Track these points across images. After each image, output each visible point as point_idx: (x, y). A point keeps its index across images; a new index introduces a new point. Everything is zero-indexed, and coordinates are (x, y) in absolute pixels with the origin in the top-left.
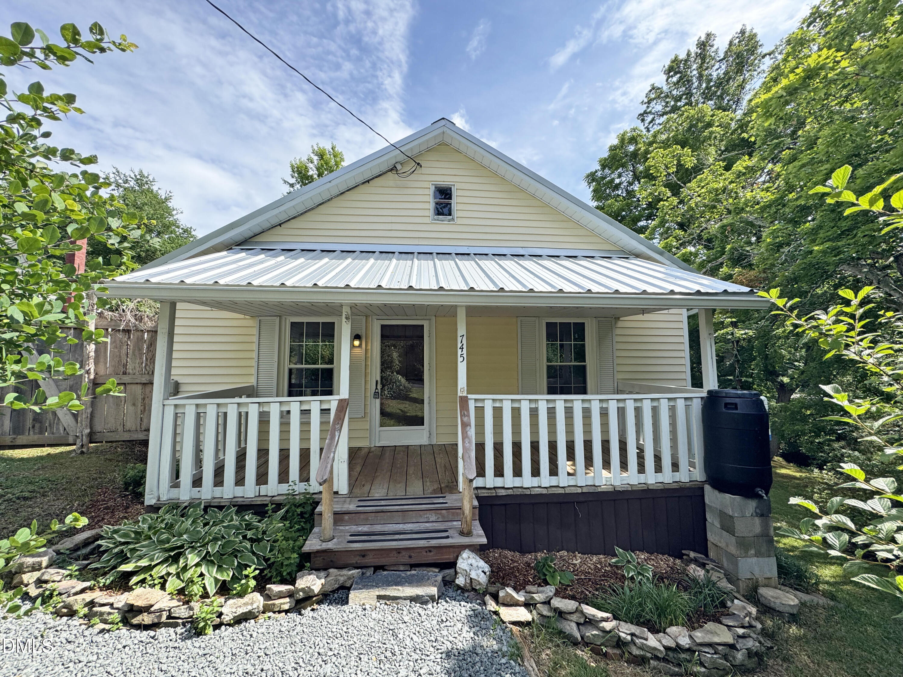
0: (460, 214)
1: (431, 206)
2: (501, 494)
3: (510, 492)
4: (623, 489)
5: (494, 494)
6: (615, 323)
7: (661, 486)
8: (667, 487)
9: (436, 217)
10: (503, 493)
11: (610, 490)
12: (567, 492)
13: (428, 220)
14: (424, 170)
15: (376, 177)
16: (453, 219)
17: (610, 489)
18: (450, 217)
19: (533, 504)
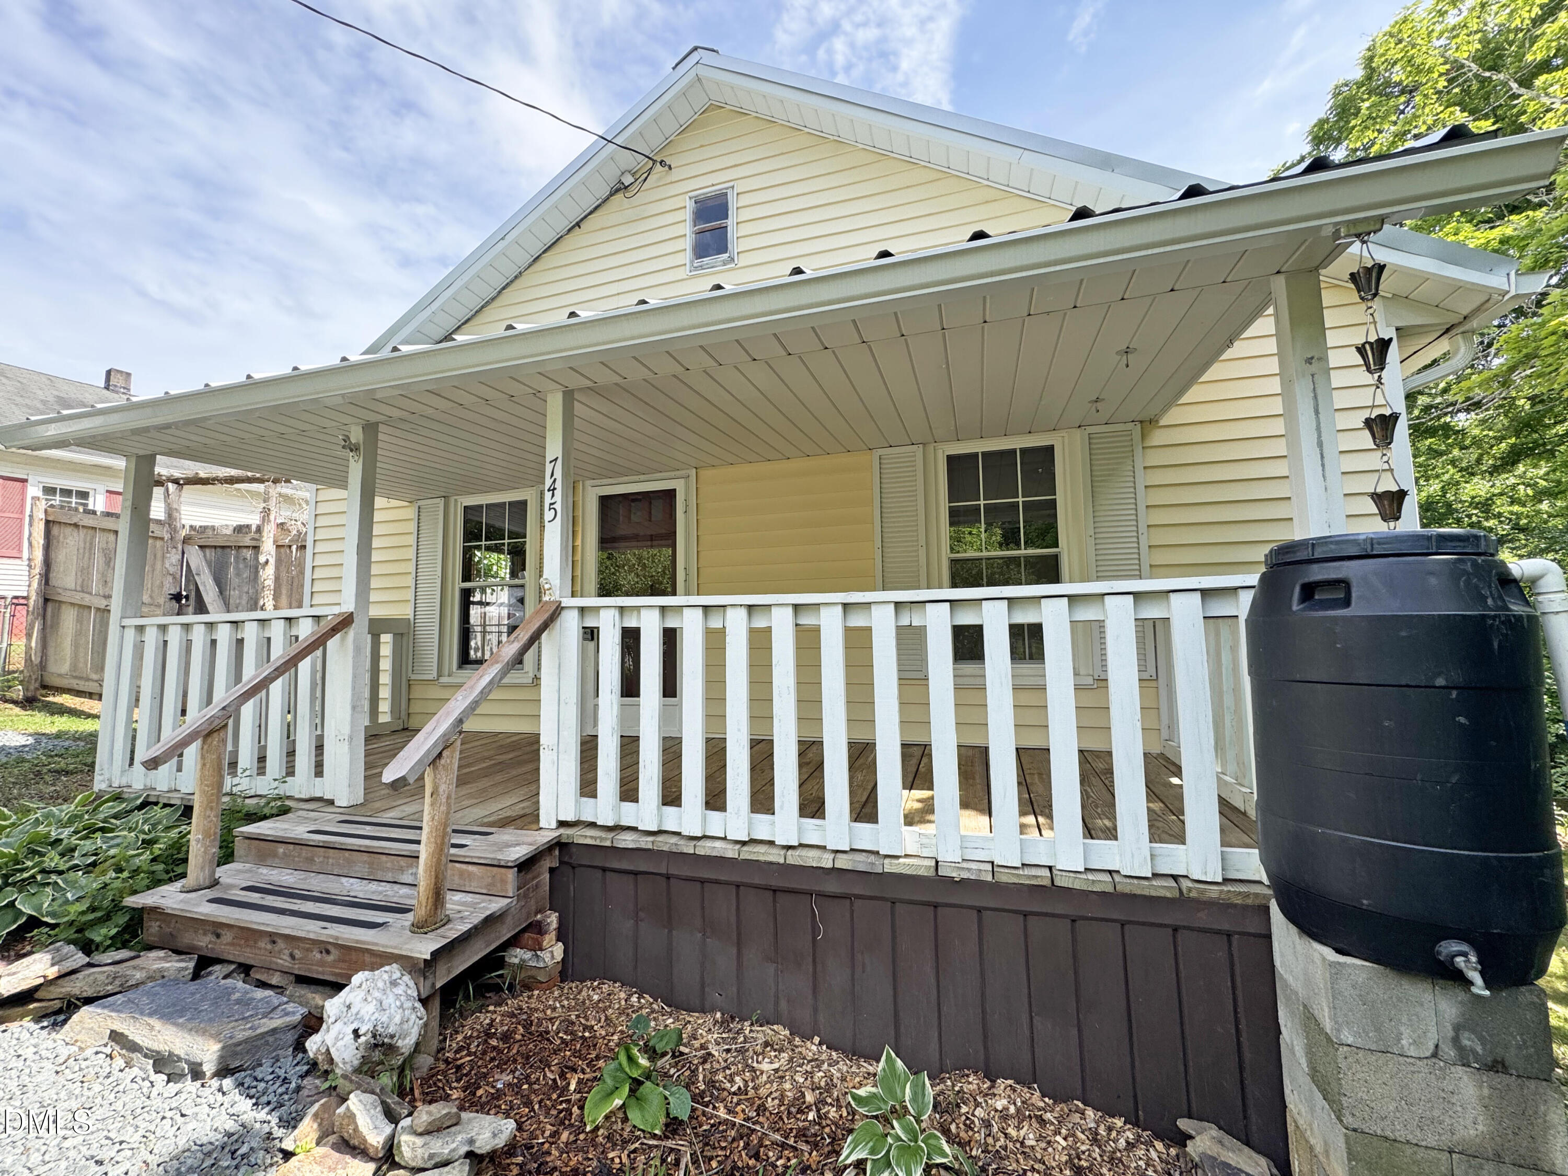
0: (743, 245)
1: (687, 243)
2: (622, 845)
3: (646, 842)
4: (965, 875)
5: (608, 844)
6: (1143, 437)
7: (1103, 883)
8: (1125, 887)
9: (697, 263)
10: (627, 841)
11: (922, 872)
12: (790, 861)
13: (682, 273)
14: (675, 175)
15: (591, 213)
16: (732, 260)
17: (923, 868)
18: (725, 256)
19: (703, 882)
